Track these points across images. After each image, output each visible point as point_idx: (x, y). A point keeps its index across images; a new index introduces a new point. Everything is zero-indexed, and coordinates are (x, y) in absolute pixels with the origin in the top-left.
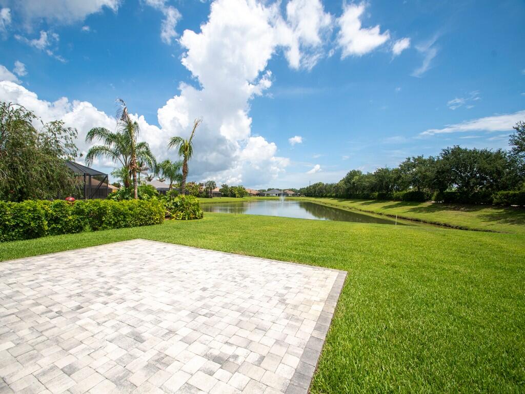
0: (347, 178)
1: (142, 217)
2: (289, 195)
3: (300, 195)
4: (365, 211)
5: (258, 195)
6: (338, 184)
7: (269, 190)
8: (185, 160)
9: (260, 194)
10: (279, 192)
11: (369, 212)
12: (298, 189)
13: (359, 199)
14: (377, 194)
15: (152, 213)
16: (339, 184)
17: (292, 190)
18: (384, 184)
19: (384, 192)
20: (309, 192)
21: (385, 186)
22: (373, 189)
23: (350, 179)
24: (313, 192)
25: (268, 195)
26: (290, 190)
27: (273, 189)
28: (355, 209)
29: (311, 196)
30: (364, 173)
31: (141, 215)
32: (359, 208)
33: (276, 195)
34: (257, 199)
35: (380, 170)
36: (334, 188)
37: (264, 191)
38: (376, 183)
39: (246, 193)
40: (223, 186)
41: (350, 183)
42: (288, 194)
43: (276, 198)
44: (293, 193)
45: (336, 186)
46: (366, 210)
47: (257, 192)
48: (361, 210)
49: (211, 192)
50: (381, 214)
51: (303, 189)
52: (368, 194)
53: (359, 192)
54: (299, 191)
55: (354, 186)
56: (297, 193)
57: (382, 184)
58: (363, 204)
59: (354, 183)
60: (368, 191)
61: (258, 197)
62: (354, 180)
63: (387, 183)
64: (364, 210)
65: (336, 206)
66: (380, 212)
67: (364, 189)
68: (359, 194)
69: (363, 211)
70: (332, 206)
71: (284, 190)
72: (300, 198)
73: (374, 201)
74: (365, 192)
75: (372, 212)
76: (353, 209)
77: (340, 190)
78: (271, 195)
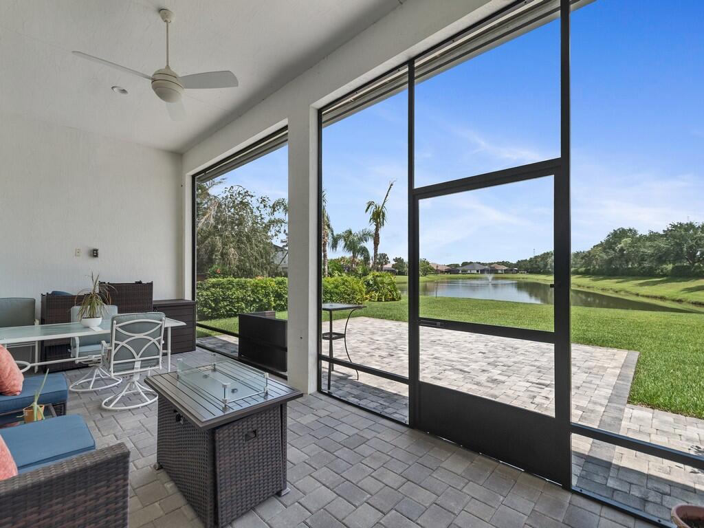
0: (607, 241)
1: (346, 296)
2: (500, 272)
3: (517, 272)
4: (648, 297)
5: (448, 271)
6: (589, 252)
7: (465, 264)
8: (377, 230)
9: (453, 269)
10: (483, 267)
11: (655, 297)
12: (514, 262)
13: (633, 275)
14: (670, 267)
15: (354, 292)
16: (592, 253)
17: (503, 263)
18: (685, 249)
19: (686, 264)
20: (535, 266)
21: (688, 253)
22: (661, 258)
23: (615, 243)
24: (542, 266)
25: (464, 272)
26: (499, 263)
27: (471, 263)
28: (627, 292)
29: (539, 273)
30: (643, 231)
31: (346, 293)
32: (634, 291)
33: (478, 271)
34: (448, 278)
35: (674, 226)
36: (582, 258)
37: (457, 265)
38: (668, 249)
39: (432, 269)
40: (396, 260)
41: (614, 250)
42: (497, 270)
43: (478, 276)
44: (506, 268)
45: (586, 256)
46: (648, 294)
47: (447, 268)
48: (637, 295)
49: (382, 268)
50: (680, 301)
51: (522, 261)
52: (651, 268)
53: (633, 264)
54: (516, 265)
55: (623, 255)
56: (511, 268)
57: (682, 250)
58: (641, 285)
59: (622, 250)
60: (651, 262)
61: (449, 275)
62: (622, 245)
63: (691, 247)
64: (645, 294)
65: (588, 287)
66: (678, 298)
67: (643, 259)
68: (632, 268)
69: (643, 296)
70: (579, 289)
71: (490, 264)
72: (519, 275)
73: (665, 278)
74: (646, 264)
75: (662, 298)
76: (622, 293)
77: (594, 262)
78: (469, 272)
